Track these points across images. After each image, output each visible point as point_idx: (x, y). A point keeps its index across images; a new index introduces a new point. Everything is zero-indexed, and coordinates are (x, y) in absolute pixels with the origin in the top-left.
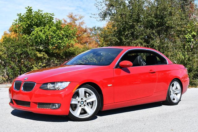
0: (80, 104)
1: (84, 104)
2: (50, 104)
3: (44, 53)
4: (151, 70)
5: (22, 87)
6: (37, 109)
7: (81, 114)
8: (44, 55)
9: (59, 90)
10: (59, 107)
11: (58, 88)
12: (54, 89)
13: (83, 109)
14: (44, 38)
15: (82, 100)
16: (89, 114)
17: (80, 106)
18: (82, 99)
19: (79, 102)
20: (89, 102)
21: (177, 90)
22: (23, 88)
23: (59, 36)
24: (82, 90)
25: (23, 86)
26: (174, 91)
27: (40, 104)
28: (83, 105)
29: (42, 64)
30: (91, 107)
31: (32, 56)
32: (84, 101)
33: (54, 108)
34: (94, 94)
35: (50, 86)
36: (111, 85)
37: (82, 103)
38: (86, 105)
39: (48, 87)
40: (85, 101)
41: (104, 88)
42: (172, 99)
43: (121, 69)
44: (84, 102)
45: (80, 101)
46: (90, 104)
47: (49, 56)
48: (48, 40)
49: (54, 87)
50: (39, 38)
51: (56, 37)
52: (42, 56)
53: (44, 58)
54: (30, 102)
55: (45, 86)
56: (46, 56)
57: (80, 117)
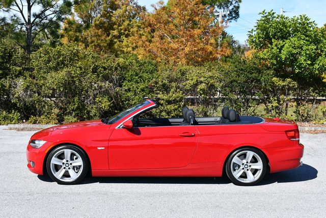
0: (65, 166)
1: (69, 167)
13: (67, 172)
15: (67, 163)
16: (72, 179)
17: (65, 168)
19: (63, 163)
20: (76, 166)
32: (69, 163)
34: (81, 159)
37: (67, 165)
38: (72, 169)
40: (71, 164)
57: (61, 180)
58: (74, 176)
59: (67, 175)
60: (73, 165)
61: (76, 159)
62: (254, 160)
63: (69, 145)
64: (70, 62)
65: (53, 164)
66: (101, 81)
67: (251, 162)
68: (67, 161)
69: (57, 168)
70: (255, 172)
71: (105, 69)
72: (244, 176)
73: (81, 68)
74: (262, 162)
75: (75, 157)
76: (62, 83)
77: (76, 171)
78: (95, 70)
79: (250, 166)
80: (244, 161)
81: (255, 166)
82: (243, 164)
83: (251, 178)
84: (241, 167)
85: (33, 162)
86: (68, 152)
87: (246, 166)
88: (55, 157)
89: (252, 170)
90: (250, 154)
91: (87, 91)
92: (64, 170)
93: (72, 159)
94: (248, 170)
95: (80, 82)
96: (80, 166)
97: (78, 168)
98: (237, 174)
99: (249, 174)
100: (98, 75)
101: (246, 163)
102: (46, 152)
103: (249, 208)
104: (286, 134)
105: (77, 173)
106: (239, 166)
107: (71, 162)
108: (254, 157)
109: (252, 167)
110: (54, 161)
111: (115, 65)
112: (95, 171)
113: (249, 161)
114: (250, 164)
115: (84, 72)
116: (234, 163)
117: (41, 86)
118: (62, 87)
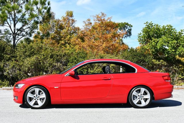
0: (35, 98)
13: (36, 102)
17: (35, 99)
19: (34, 97)
28: (37, 99)
32: (38, 96)
34: (44, 94)
38: (39, 100)
45: (36, 96)
57: (33, 106)
58: (40, 104)
59: (36, 103)
60: (40, 97)
61: (42, 94)
62: (145, 93)
63: (38, 86)
64: (38, 52)
65: (28, 97)
66: (55, 63)
67: (143, 94)
68: (37, 95)
69: (31, 99)
70: (146, 100)
71: (57, 56)
72: (140, 103)
73: (44, 55)
74: (149, 94)
75: (41, 93)
76: (33, 64)
77: (42, 101)
78: (52, 57)
79: (143, 97)
80: (140, 94)
81: (146, 97)
82: (139, 96)
83: (144, 104)
84: (138, 98)
85: (17, 97)
86: (37, 90)
87: (141, 97)
88: (30, 93)
89: (144, 99)
90: (143, 90)
91: (47, 68)
92: (35, 101)
93: (39, 94)
94: (142, 99)
95: (44, 63)
96: (44, 98)
97: (43, 99)
98: (135, 102)
99: (143, 101)
100: (54, 59)
101: (140, 95)
102: (25, 90)
103: (144, 116)
104: (163, 78)
105: (42, 102)
106: (137, 97)
107: (39, 96)
108: (145, 92)
109: (144, 97)
110: (29, 95)
111: (63, 54)
112: (53, 101)
113: (142, 94)
114: (143, 96)
115: (46, 58)
116: (134, 95)
117: (21, 66)
118: (33, 66)
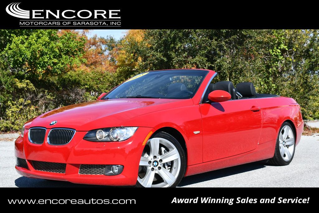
0: (152, 167)
1: (159, 165)
2: (103, 166)
3: (28, 81)
4: (253, 107)
5: (48, 138)
6: (78, 176)
7: (154, 183)
8: (27, 84)
9: (118, 141)
10: (120, 172)
11: (116, 138)
12: (109, 139)
13: (157, 176)
14: (29, 55)
15: (155, 159)
16: (167, 184)
17: (153, 169)
18: (155, 157)
19: (150, 162)
20: (167, 163)
21: (288, 139)
22: (50, 139)
23: (54, 51)
24: (155, 142)
25: (50, 137)
26: (284, 142)
27: (85, 167)
28: (157, 168)
29: (25, 101)
30: (169, 170)
31: (8, 86)
32: (158, 160)
33: (111, 173)
34: (175, 149)
35: (101, 135)
36: (198, 132)
37: (154, 164)
38: (162, 168)
39: (98, 137)
40: (161, 160)
41: (188, 137)
42: (282, 155)
43: (211, 104)
44: (159, 163)
45: (152, 161)
46: (169, 166)
47: (36, 87)
48: (36, 58)
49: (109, 136)
50: (21, 56)
51: (49, 53)
52: (25, 86)
53: (28, 89)
54: (65, 165)
55: (92, 134)
56: (32, 86)
60: (165, 161)
97: (171, 165)
107: (160, 158)
